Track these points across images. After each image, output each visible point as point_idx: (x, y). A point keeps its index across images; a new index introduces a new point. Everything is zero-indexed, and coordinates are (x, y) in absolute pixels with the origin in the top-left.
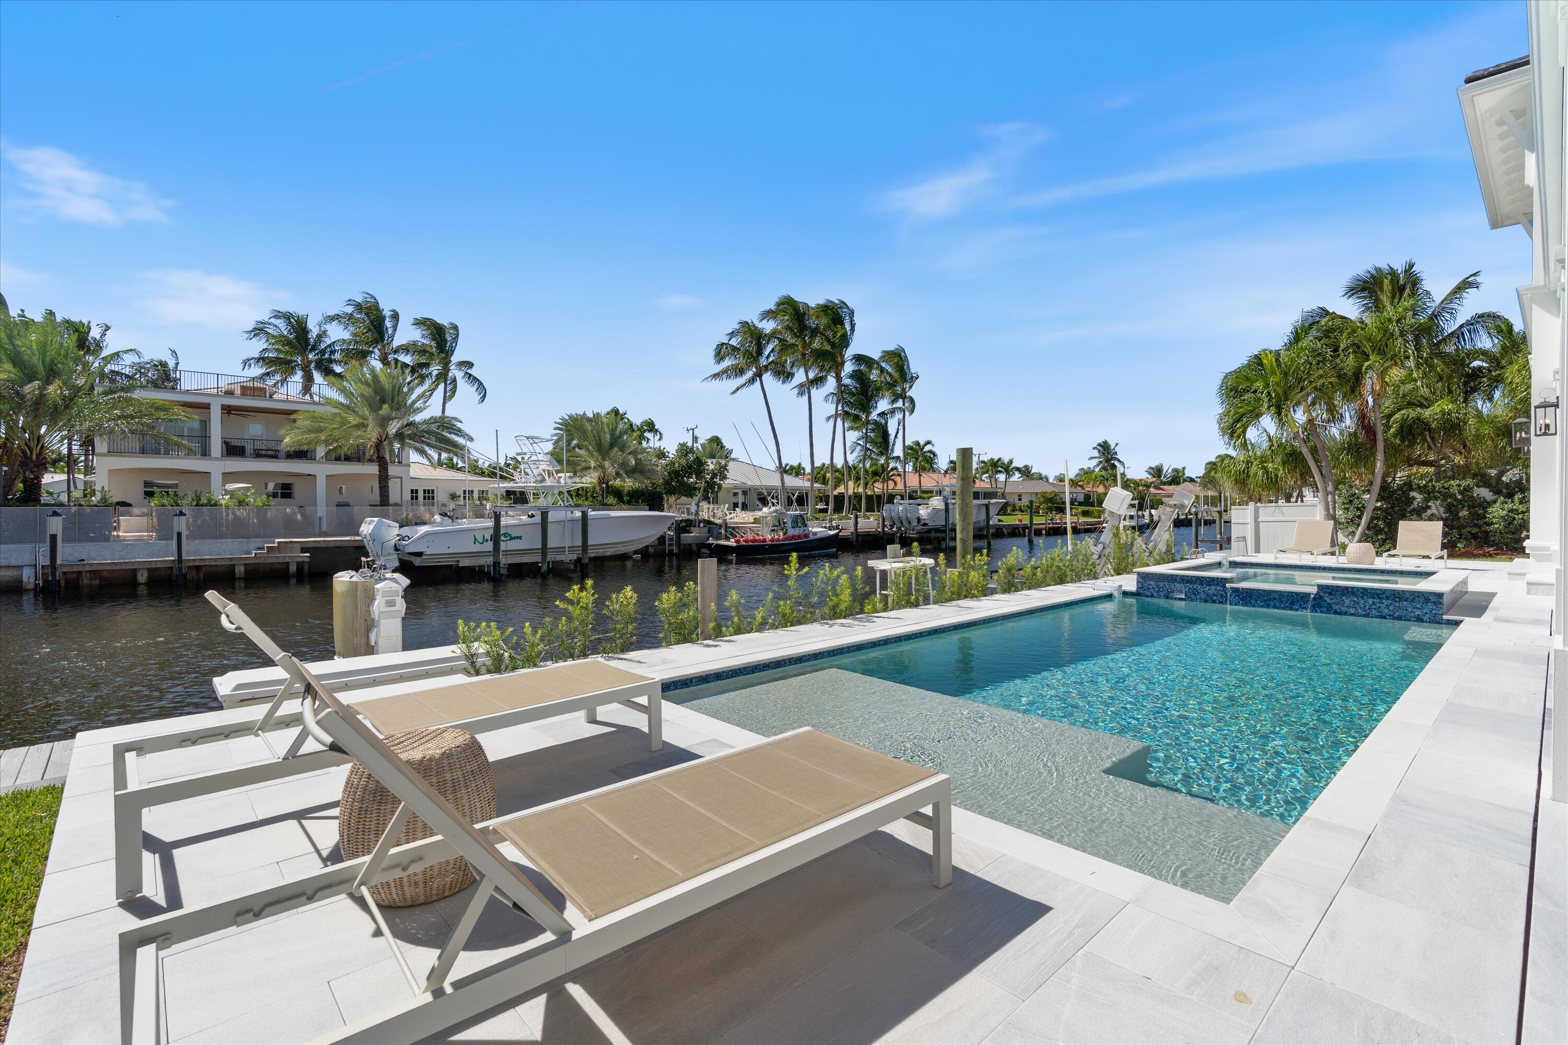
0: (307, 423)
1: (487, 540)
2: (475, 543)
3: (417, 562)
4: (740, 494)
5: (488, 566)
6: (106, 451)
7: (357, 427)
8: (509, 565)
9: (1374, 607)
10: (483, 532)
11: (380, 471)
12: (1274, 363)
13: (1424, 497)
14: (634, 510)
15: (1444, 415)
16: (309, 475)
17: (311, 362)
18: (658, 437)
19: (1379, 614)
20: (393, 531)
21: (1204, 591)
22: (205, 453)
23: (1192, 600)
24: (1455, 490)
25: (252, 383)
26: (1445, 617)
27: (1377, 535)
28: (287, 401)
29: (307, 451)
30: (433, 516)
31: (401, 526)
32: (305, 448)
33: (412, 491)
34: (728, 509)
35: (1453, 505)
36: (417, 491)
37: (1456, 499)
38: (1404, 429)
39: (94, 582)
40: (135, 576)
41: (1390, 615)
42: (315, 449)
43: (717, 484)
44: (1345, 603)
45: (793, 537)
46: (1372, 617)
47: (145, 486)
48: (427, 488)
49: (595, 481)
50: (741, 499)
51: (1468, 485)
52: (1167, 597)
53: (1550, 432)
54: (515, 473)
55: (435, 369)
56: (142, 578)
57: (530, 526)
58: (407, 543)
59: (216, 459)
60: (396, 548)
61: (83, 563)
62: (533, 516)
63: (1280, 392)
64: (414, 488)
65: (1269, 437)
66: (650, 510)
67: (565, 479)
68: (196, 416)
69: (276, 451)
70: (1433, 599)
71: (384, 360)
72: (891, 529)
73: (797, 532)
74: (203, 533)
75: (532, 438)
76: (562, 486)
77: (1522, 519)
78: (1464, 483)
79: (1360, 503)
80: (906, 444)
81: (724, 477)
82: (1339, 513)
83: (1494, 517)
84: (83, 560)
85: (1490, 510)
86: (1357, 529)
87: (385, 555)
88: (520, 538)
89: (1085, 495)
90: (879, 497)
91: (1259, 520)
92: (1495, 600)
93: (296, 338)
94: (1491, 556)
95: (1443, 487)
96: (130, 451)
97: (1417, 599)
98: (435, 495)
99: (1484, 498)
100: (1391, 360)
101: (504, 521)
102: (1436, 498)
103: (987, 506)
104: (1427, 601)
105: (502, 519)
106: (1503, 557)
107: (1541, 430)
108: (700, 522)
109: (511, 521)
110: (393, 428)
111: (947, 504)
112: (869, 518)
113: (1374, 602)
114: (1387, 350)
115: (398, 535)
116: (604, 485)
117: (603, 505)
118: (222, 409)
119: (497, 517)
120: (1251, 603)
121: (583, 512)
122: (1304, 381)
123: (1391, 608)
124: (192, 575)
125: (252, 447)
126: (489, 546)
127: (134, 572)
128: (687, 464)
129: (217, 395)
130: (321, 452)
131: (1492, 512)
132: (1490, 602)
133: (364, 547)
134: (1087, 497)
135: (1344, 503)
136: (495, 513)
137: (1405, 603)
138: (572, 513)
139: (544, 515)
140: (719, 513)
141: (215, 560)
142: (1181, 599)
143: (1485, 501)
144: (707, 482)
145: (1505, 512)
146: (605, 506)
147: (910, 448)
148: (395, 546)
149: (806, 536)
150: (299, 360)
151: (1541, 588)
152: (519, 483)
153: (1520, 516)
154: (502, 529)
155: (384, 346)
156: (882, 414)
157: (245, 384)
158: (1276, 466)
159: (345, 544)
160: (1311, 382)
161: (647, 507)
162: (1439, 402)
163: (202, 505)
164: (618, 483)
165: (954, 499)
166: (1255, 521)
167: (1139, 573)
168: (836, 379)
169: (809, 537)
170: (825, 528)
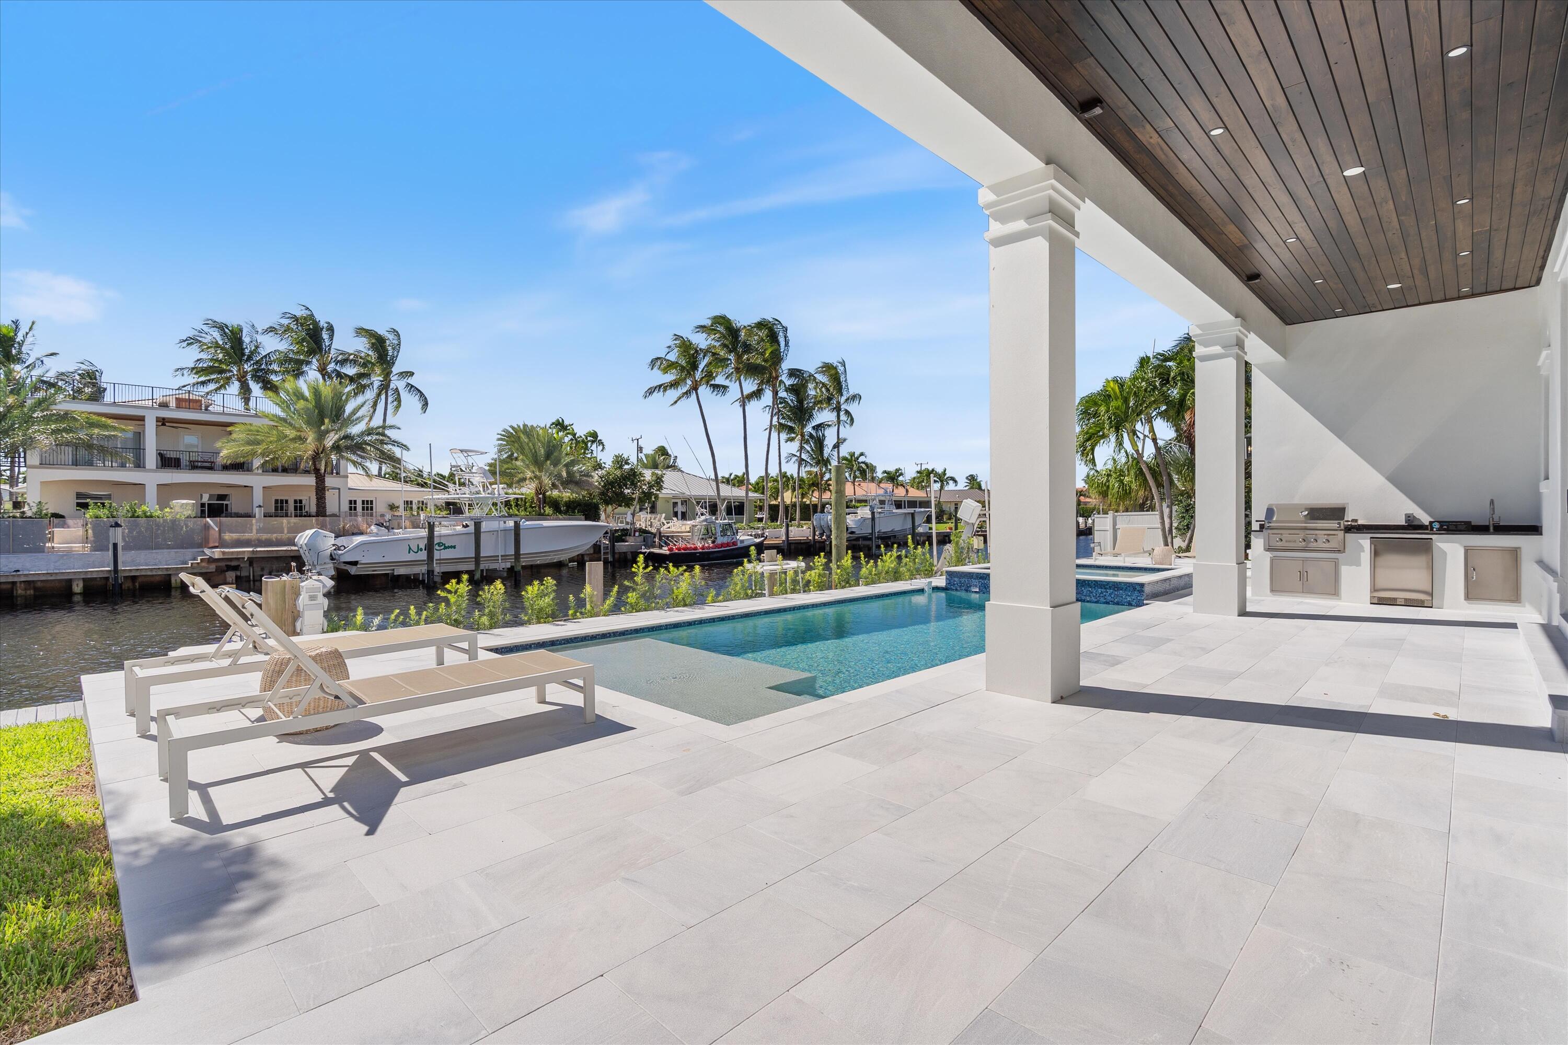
0: (243, 436)
1: (421, 550)
2: (409, 553)
3: (353, 571)
4: (679, 504)
5: (423, 574)
6: (37, 463)
7: (294, 440)
8: (442, 573)
9: (1102, 595)
10: (417, 542)
11: (317, 483)
12: (1117, 390)
14: (570, 520)
16: (245, 486)
17: (246, 372)
18: (600, 448)
19: (1105, 601)
20: (328, 542)
22: (139, 464)
23: (984, 593)
25: (187, 395)
26: (1145, 602)
28: (223, 413)
29: (244, 463)
30: (370, 526)
31: (336, 537)
32: (242, 460)
33: (351, 502)
34: (665, 519)
36: (355, 502)
39: (28, 592)
40: (70, 587)
41: (1112, 601)
42: (252, 461)
43: (654, 494)
45: (722, 545)
47: (77, 498)
48: (365, 499)
49: (533, 491)
50: (680, 508)
52: (967, 591)
54: (450, 485)
55: (377, 380)
56: (78, 588)
57: (464, 536)
58: (342, 552)
59: (151, 471)
60: (332, 558)
61: (18, 573)
62: (467, 526)
63: (1121, 415)
64: (353, 499)
65: (1115, 459)
66: (586, 519)
67: (500, 491)
68: (131, 427)
69: (212, 462)
70: (1138, 588)
71: (322, 370)
72: (821, 537)
73: (725, 540)
74: (138, 543)
75: (466, 451)
76: (496, 498)
80: (841, 455)
81: (660, 488)
84: (18, 571)
87: (321, 564)
88: (454, 547)
90: (815, 506)
91: (1117, 527)
93: (232, 347)
96: (63, 463)
98: (374, 505)
101: (438, 531)
103: (913, 514)
104: (1135, 589)
105: (436, 529)
108: (635, 531)
109: (444, 531)
110: (330, 441)
111: (873, 513)
112: (802, 527)
113: (1102, 592)
115: (334, 545)
116: (541, 496)
117: (539, 515)
118: (157, 421)
119: (431, 527)
121: (516, 522)
124: (128, 585)
125: (188, 458)
126: (423, 555)
127: (69, 582)
128: (621, 476)
129: (152, 408)
130: (257, 463)
133: (301, 556)
136: (429, 523)
138: (505, 522)
139: (477, 525)
140: (656, 523)
141: (151, 570)
142: (976, 592)
144: (643, 492)
146: (541, 516)
147: (845, 459)
148: (331, 555)
149: (734, 544)
150: (235, 370)
152: (453, 493)
154: (435, 538)
155: (322, 356)
156: (818, 427)
157: (180, 396)
158: (1130, 479)
159: (281, 554)
161: (583, 517)
163: (138, 517)
164: (555, 493)
165: (882, 508)
166: (1114, 528)
167: (947, 572)
168: (773, 392)
169: (737, 545)
170: (751, 535)
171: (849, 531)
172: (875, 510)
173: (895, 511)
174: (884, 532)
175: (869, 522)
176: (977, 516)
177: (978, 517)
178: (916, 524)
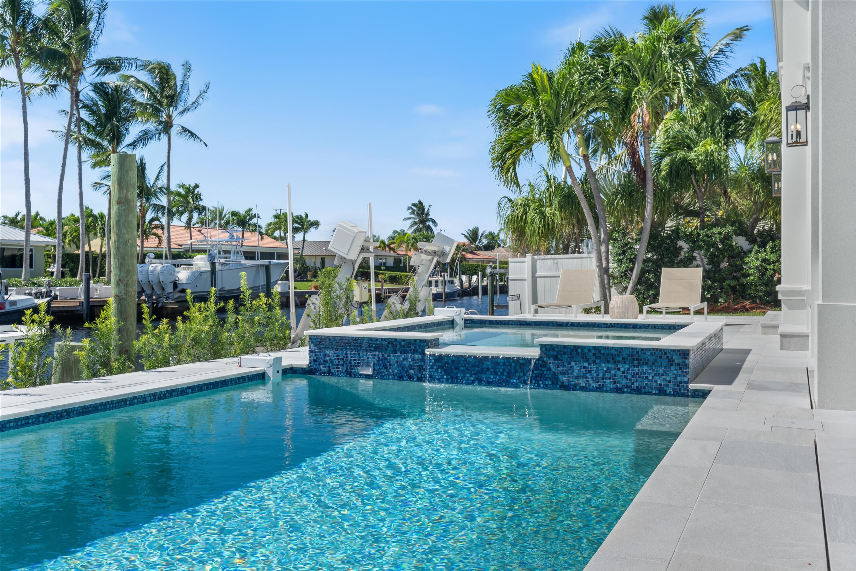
9: (608, 375)
12: (546, 81)
13: (691, 246)
15: (707, 157)
19: (614, 386)
21: (397, 362)
23: (382, 378)
24: (717, 238)
26: (692, 386)
27: (648, 290)
35: (715, 256)
37: (718, 249)
38: (673, 170)
41: (627, 387)
44: (573, 371)
46: (606, 391)
51: (728, 233)
52: (349, 374)
53: (801, 141)
63: (550, 113)
65: (547, 176)
70: (677, 360)
77: (773, 269)
78: (724, 231)
79: (633, 254)
82: (613, 266)
83: (750, 268)
85: (747, 260)
86: (629, 283)
89: (395, 259)
91: (537, 275)
92: (750, 358)
94: (747, 310)
95: (707, 235)
97: (659, 360)
99: (741, 247)
100: (660, 86)
102: (700, 248)
103: (267, 268)
104: (671, 362)
106: (758, 311)
107: (792, 139)
111: (213, 264)
113: (608, 368)
114: (656, 76)
120: (457, 378)
122: (576, 104)
123: (629, 376)
131: (749, 262)
132: (743, 361)
134: (397, 261)
135: (618, 254)
137: (645, 367)
142: (367, 377)
143: (742, 250)
145: (759, 262)
149: (1, 306)
151: (794, 340)
153: (772, 267)
158: (553, 211)
160: (582, 106)
162: (704, 142)
165: (226, 258)
166: (533, 277)
167: (312, 338)
168: (72, 92)
169: (4, 308)
170: (30, 294)
171: (179, 289)
172: (216, 261)
173: (244, 262)
174: (229, 291)
175: (208, 276)
176: (359, 249)
177: (360, 253)
178: (272, 280)
